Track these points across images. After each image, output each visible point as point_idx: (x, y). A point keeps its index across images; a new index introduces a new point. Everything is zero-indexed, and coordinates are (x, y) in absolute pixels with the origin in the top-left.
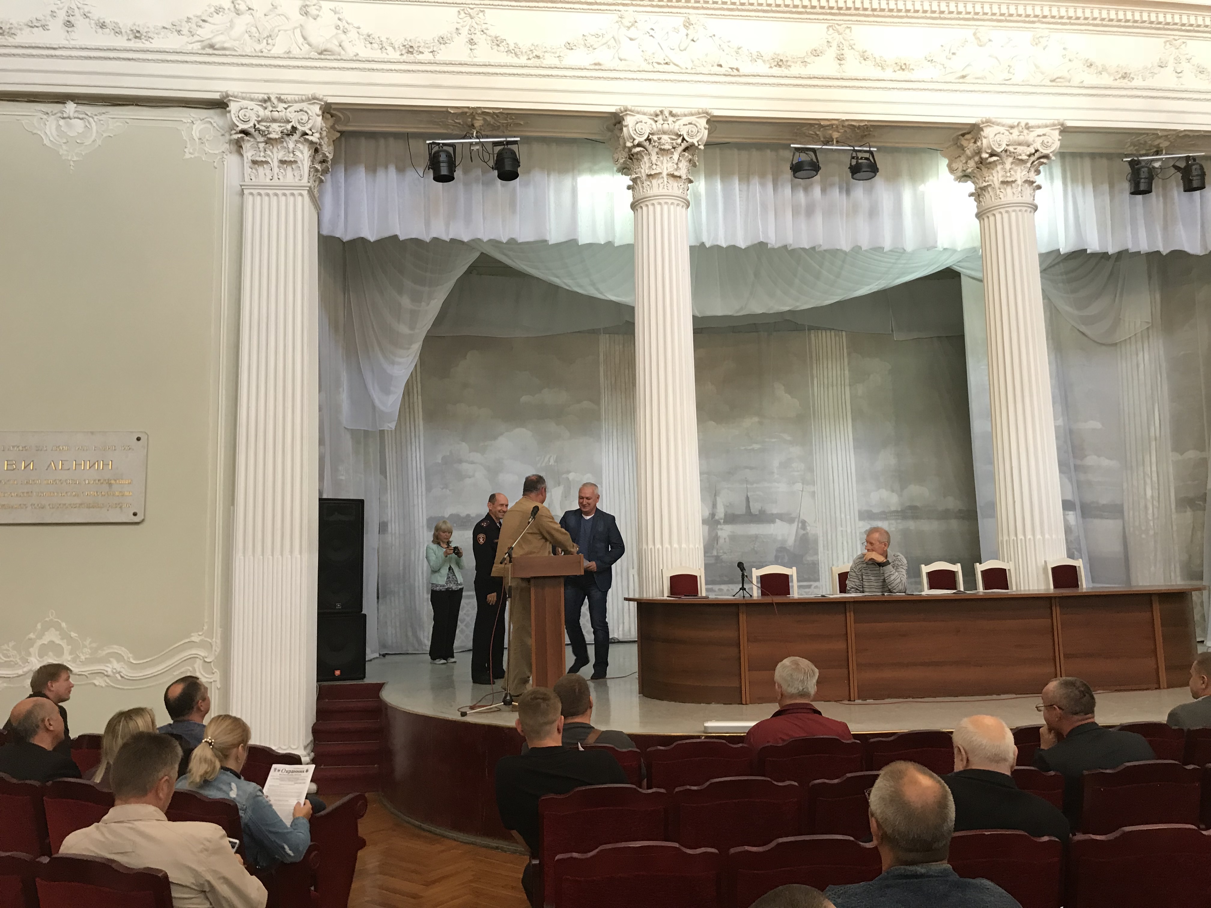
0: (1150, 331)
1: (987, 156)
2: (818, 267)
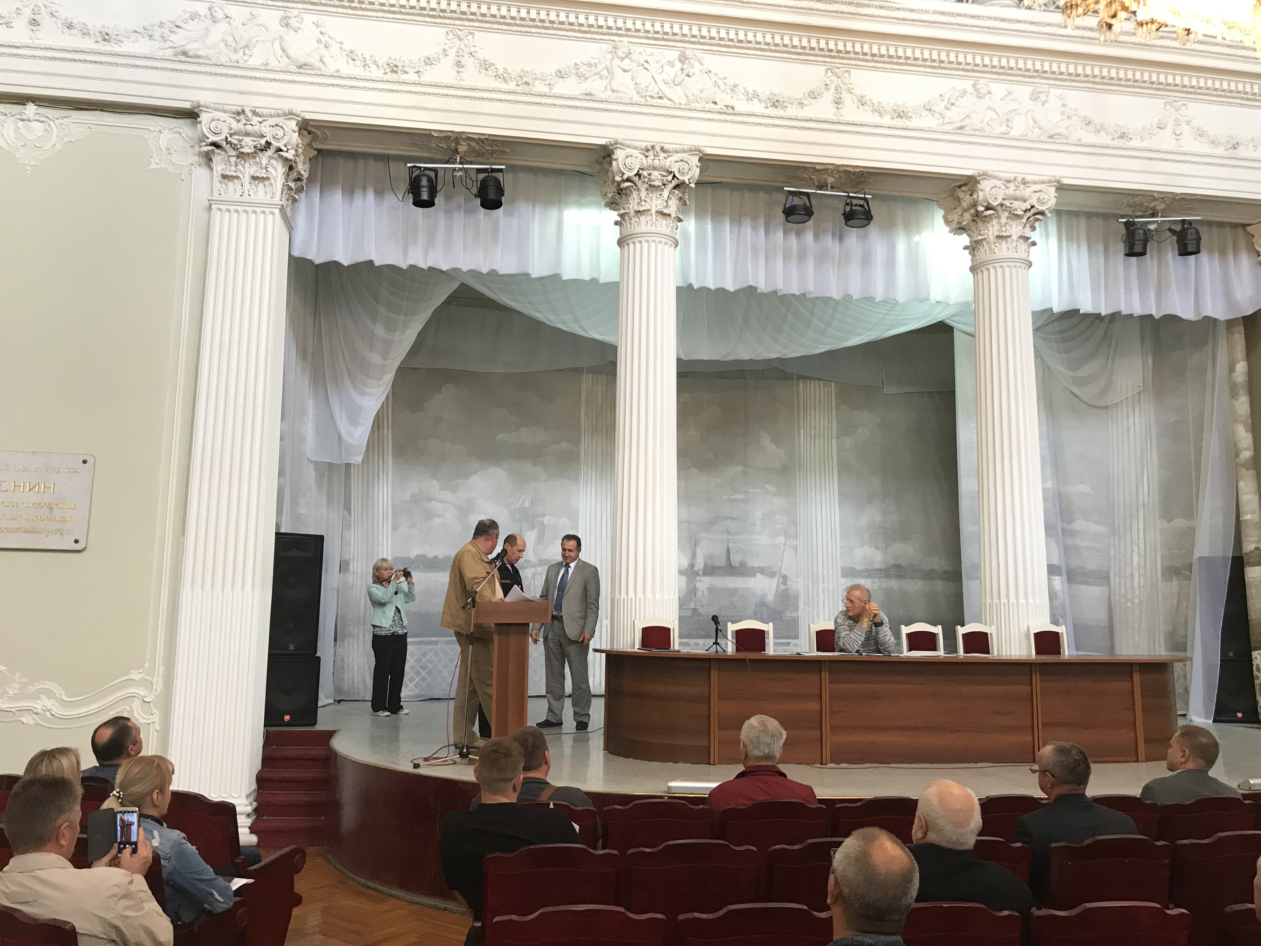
0: (1142, 395)
1: (983, 209)
2: (808, 315)
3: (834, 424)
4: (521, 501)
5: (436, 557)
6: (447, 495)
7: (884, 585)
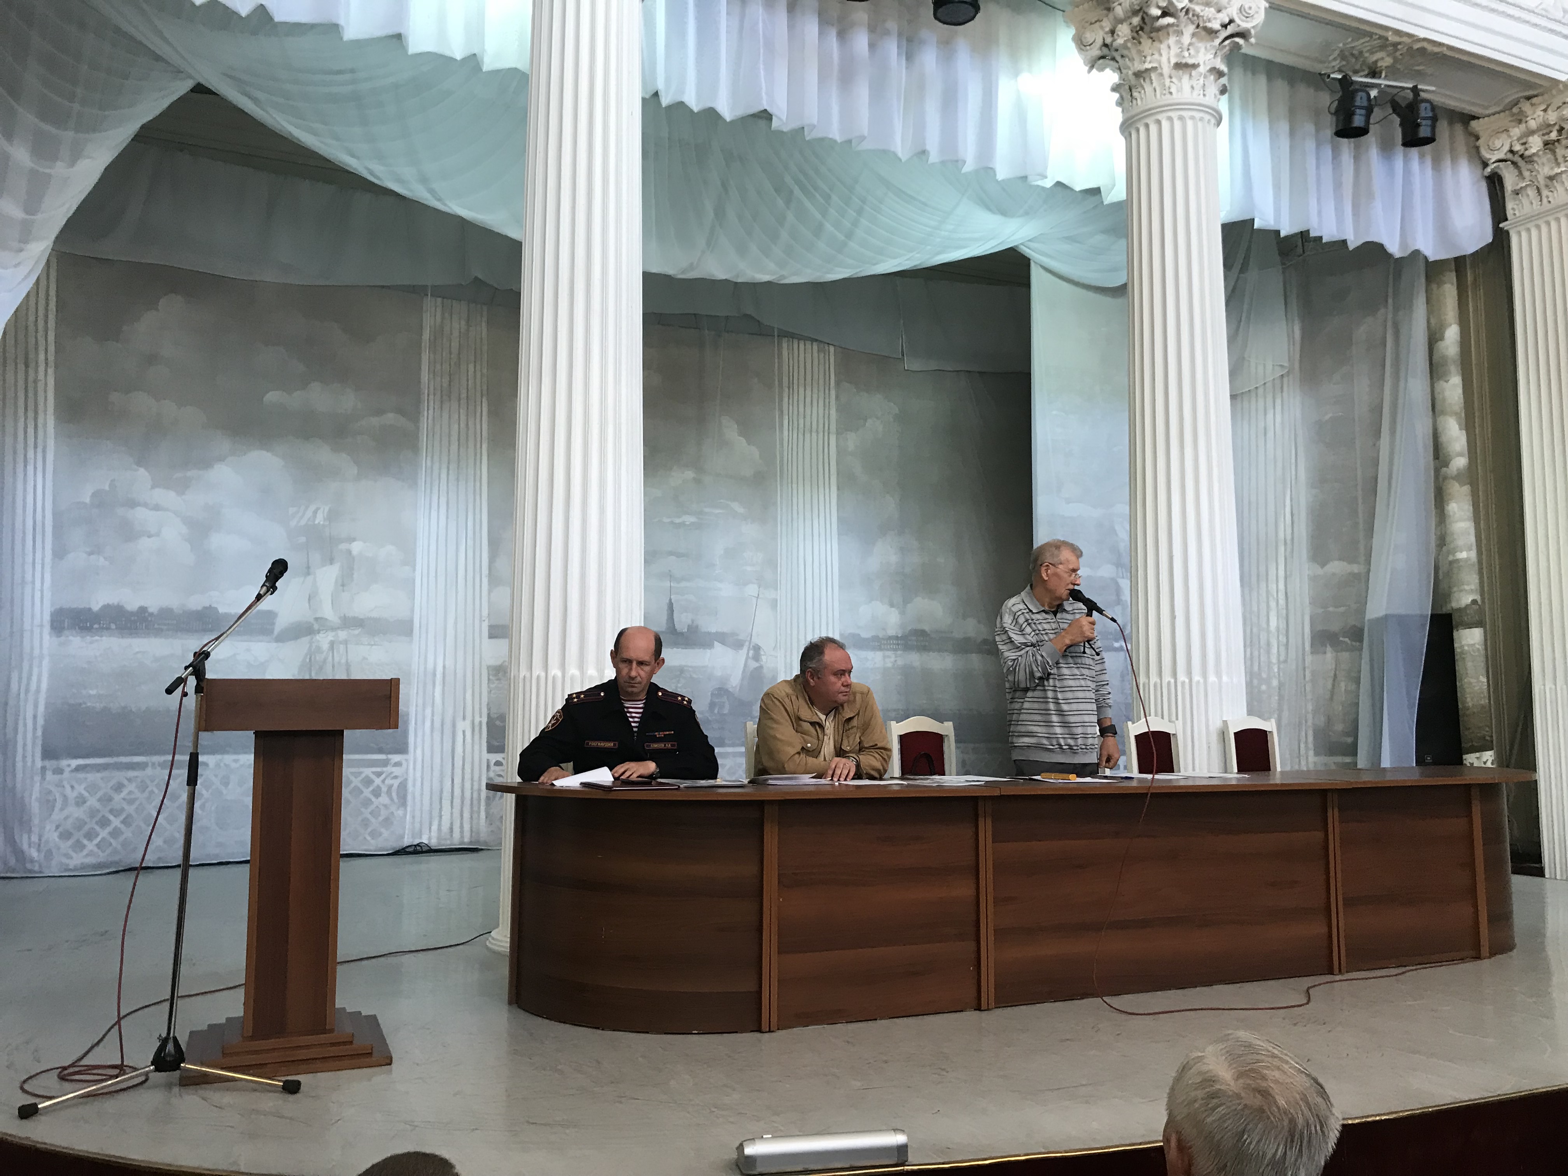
0: (1285, 380)
3: (833, 412)
4: (309, 513)
5: (143, 610)
6: (166, 497)
7: (900, 662)
